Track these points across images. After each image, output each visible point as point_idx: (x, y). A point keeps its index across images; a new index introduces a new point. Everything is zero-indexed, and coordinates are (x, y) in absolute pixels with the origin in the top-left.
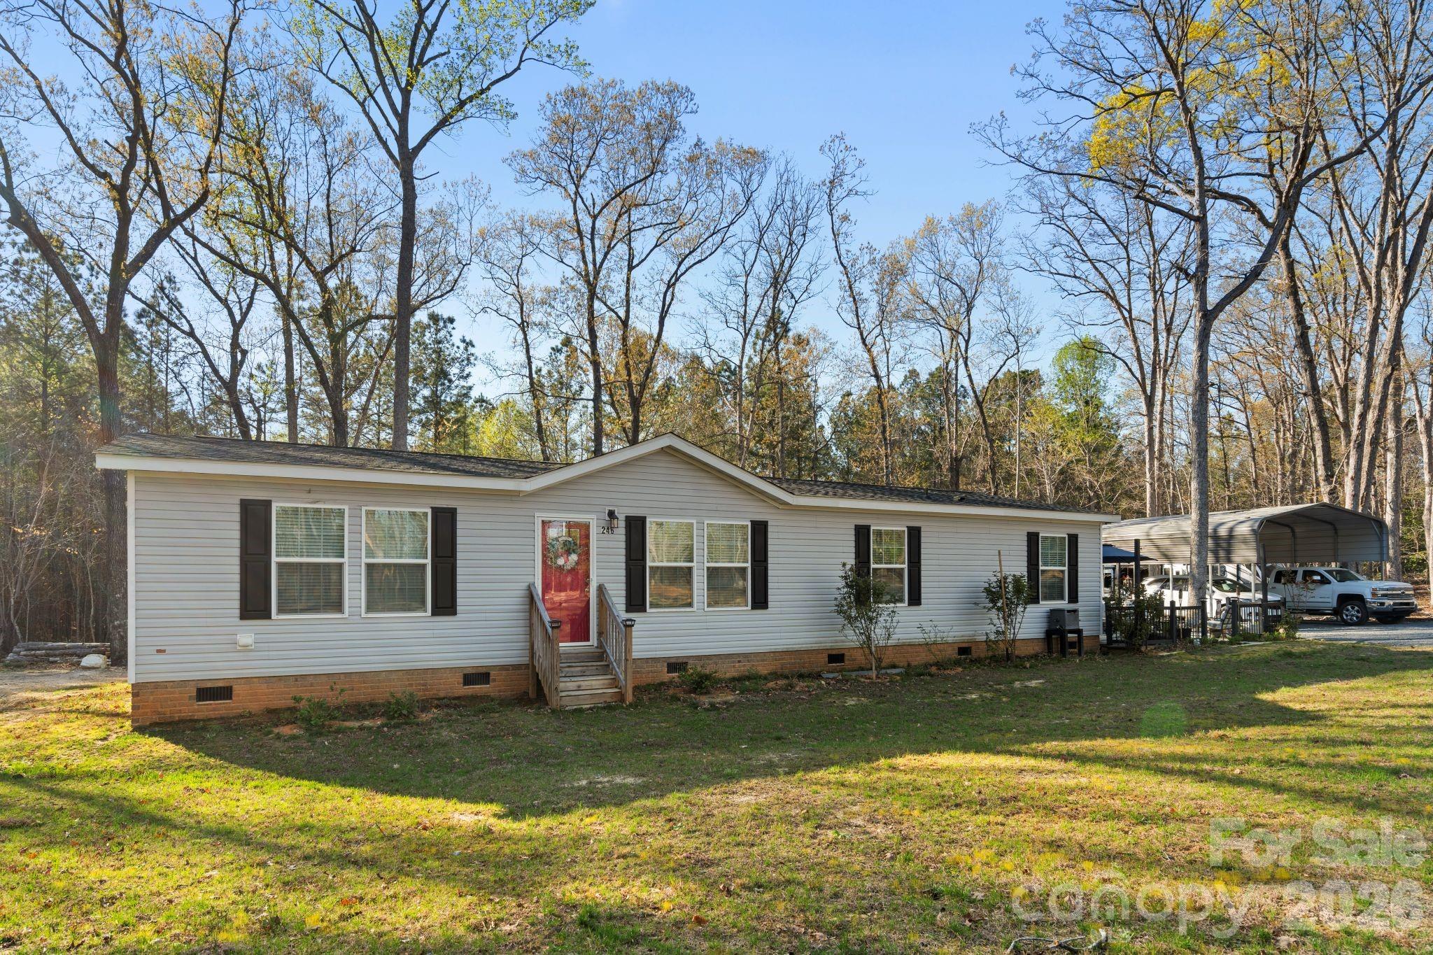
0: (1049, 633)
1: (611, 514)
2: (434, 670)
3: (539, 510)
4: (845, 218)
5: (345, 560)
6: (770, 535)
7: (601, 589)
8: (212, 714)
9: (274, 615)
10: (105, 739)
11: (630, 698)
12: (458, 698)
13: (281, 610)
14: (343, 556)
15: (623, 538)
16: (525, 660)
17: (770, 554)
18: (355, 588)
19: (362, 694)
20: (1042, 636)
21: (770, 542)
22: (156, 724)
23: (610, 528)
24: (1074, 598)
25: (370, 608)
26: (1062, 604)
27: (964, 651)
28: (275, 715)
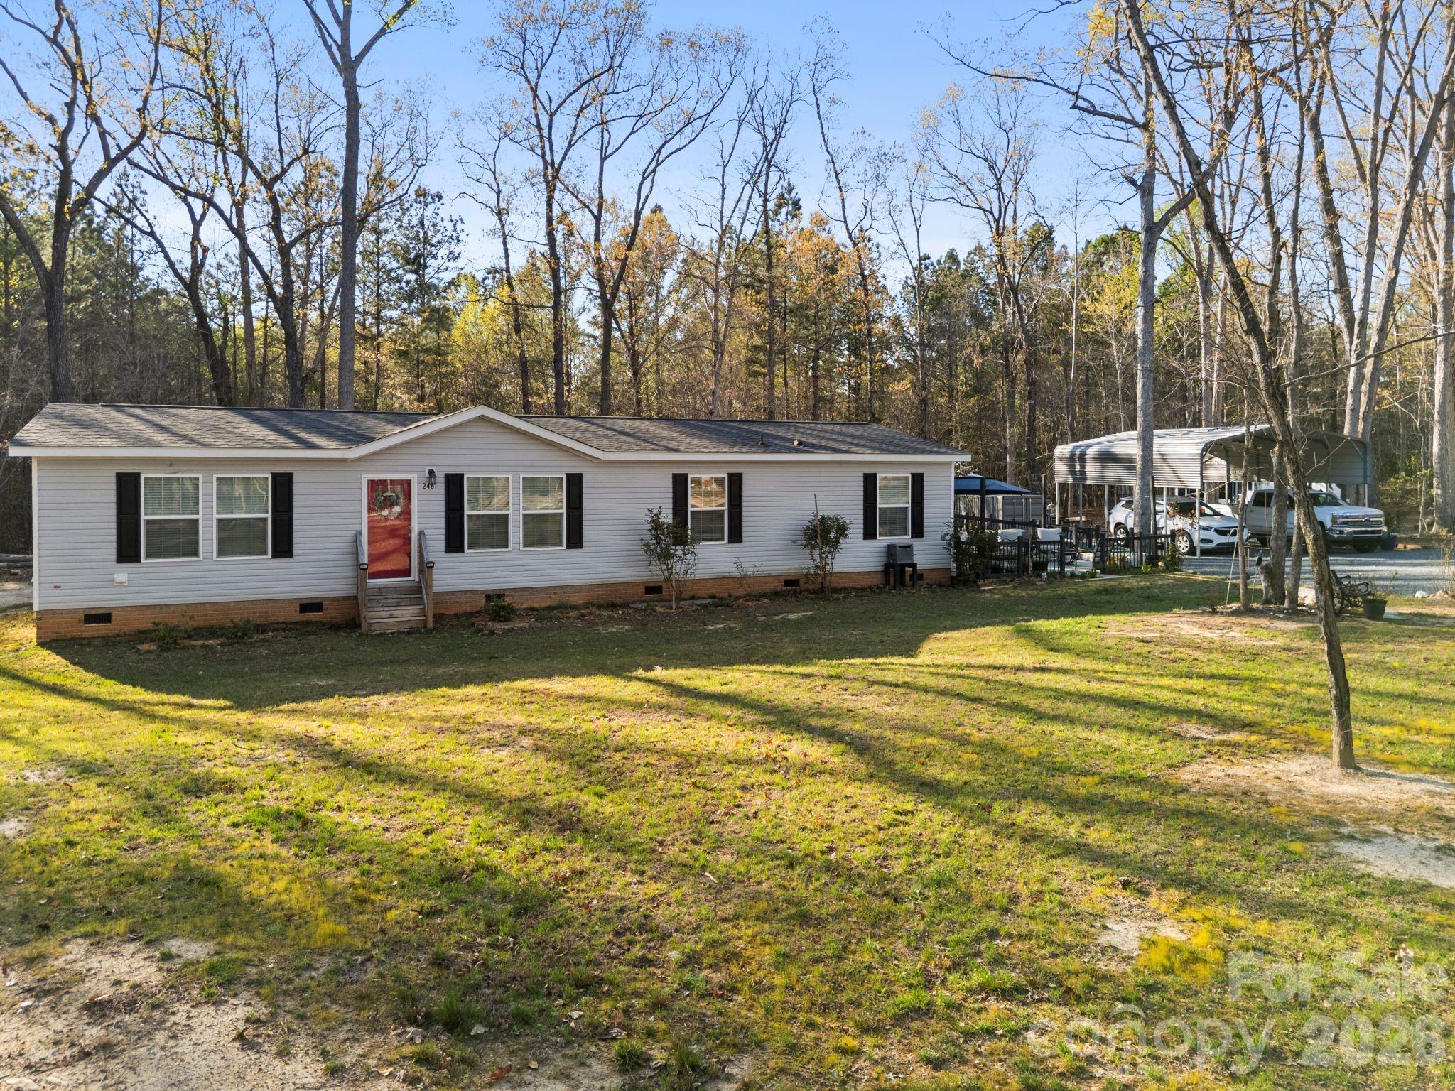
0: (887, 567)
1: (431, 472)
2: (275, 601)
3: (367, 471)
4: (833, 101)
5: (200, 516)
6: (584, 485)
7: (421, 534)
8: (96, 634)
9: (143, 559)
10: (17, 651)
11: (430, 625)
12: (295, 623)
13: (148, 556)
14: (197, 513)
15: (443, 492)
16: (352, 593)
17: (584, 501)
18: (208, 538)
19: (216, 619)
20: (880, 569)
21: (584, 490)
22: (52, 641)
23: (431, 484)
24: (918, 532)
25: (220, 553)
26: (904, 539)
27: (791, 582)
28: (142, 635)
